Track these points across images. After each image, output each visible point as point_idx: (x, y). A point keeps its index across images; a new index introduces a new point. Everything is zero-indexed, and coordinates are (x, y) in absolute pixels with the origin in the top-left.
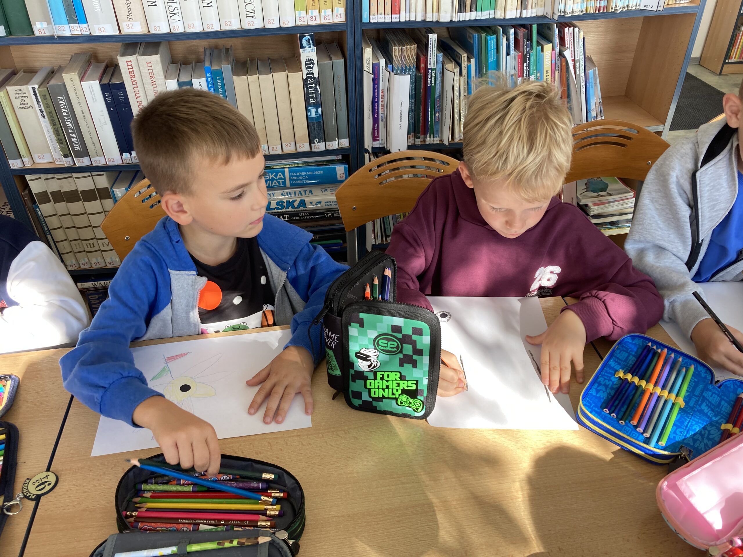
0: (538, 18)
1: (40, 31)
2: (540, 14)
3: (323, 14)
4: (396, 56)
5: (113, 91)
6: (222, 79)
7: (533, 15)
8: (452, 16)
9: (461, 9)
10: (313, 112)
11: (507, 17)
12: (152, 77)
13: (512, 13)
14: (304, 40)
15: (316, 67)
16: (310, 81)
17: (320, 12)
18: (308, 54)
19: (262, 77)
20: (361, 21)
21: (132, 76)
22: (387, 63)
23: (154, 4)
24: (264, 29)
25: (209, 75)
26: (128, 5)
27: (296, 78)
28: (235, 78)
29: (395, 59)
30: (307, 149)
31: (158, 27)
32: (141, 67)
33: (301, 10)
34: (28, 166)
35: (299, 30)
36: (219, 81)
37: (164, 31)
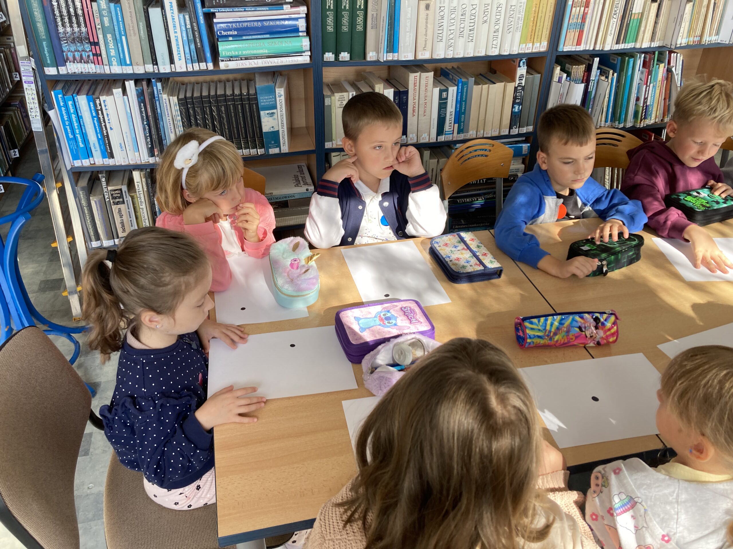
0: (659, 47)
1: (370, 57)
2: (661, 45)
3: (535, 46)
4: (574, 72)
5: (401, 96)
6: (467, 87)
7: (657, 46)
8: (611, 47)
9: (618, 42)
10: (517, 109)
11: (643, 47)
12: (426, 86)
13: (645, 45)
14: (521, 62)
15: (524, 79)
16: (519, 88)
17: (533, 45)
18: (522, 71)
19: (492, 86)
20: (557, 50)
21: (415, 86)
22: (567, 76)
23: (441, 40)
24: (500, 56)
25: (460, 84)
26: (426, 41)
27: (511, 87)
28: (475, 87)
29: (573, 74)
30: (507, 133)
31: (440, 54)
32: (422, 80)
33: (523, 44)
34: (334, 146)
35: (520, 56)
36: (465, 88)
37: (442, 57)
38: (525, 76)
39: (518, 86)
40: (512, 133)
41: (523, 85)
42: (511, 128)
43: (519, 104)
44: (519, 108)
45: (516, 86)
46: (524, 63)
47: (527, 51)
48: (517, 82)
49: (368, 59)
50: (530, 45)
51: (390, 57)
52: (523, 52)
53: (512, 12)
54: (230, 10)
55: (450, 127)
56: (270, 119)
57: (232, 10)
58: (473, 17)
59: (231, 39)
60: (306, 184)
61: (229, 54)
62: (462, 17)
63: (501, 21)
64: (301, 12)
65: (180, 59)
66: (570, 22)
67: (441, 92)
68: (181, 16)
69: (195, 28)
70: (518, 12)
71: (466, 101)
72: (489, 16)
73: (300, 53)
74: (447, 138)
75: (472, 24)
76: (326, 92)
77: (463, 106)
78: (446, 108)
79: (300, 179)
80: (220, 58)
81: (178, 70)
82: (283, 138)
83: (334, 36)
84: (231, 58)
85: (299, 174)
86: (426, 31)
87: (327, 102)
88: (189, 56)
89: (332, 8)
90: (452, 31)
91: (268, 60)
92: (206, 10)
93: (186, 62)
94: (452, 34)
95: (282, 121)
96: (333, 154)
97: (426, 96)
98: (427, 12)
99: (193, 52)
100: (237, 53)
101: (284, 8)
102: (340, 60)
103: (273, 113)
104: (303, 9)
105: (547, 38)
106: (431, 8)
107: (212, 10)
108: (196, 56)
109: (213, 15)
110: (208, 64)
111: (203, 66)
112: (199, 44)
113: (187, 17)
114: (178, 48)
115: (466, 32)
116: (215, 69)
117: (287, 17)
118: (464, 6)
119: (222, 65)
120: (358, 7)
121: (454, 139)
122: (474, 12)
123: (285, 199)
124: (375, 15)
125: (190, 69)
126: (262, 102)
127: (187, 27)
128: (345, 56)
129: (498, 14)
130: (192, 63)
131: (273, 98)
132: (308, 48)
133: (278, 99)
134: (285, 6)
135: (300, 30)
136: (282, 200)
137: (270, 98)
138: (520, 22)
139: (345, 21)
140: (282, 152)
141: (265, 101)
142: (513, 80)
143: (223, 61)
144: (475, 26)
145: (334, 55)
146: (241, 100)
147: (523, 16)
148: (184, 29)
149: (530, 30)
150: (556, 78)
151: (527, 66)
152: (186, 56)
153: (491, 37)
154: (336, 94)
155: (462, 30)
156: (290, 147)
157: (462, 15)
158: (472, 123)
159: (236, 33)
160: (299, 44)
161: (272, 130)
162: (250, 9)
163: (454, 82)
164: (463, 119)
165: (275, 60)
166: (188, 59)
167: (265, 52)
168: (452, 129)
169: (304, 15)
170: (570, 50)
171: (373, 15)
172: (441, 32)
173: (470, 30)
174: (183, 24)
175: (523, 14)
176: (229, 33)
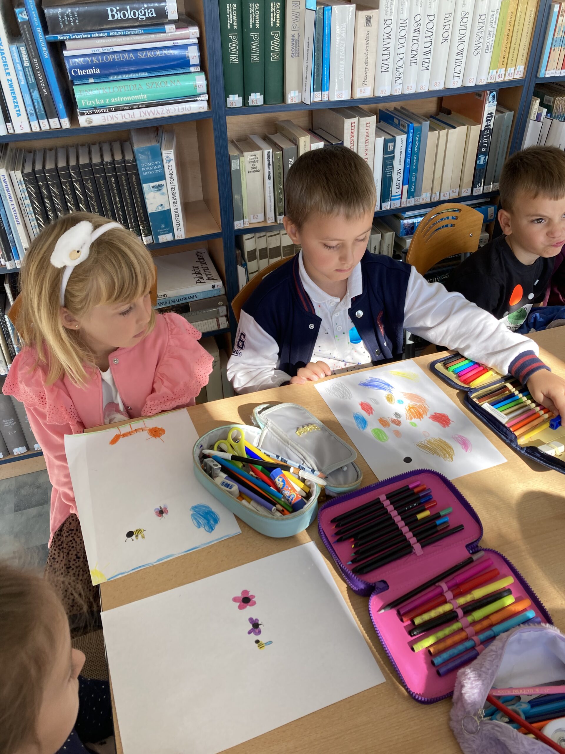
1: (292, 99)
3: (508, 72)
4: (556, 106)
6: (420, 135)
10: (482, 160)
12: (367, 136)
14: (491, 96)
15: (493, 119)
17: (505, 71)
18: (491, 108)
19: (451, 131)
20: (536, 77)
21: (352, 136)
22: (547, 112)
23: (387, 70)
24: (464, 88)
25: (411, 131)
26: (366, 72)
27: (475, 130)
28: (430, 133)
29: (555, 108)
30: (468, 193)
31: (384, 91)
32: (360, 128)
33: (493, 69)
34: (247, 226)
35: (490, 87)
36: (418, 136)
37: (388, 94)
38: (494, 115)
39: (486, 129)
40: (475, 194)
41: (491, 128)
42: (474, 186)
43: (485, 154)
44: (485, 159)
45: (483, 129)
46: (493, 96)
47: (498, 80)
48: (485, 123)
49: (289, 101)
50: (503, 71)
51: (318, 97)
52: (493, 81)
53: (481, 25)
54: (86, 36)
55: (397, 190)
56: (158, 194)
57: (89, 36)
58: (430, 34)
59: (91, 80)
60: (210, 278)
61: (90, 104)
62: (416, 34)
63: (467, 38)
64: (191, 36)
65: (19, 115)
66: (555, 37)
67: (386, 143)
68: (14, 48)
69: (37, 65)
70: (489, 24)
71: (418, 154)
72: (450, 31)
73: (191, 98)
74: (394, 205)
75: (428, 45)
76: (232, 152)
77: (415, 161)
78: (392, 164)
79: (202, 271)
80: (78, 111)
81: (18, 131)
82: (177, 219)
83: (239, 70)
84: (94, 110)
85: (199, 264)
86: (367, 58)
87: (234, 165)
88: (33, 109)
89: (235, 27)
90: (401, 56)
91: (149, 109)
92: (50, 37)
93: (28, 118)
94: (401, 59)
95: (174, 196)
96: (246, 237)
97: (366, 150)
98: (369, 28)
99: (38, 103)
100: (102, 102)
101: (167, 30)
102: (250, 104)
103: (160, 186)
104: (193, 31)
105: (524, 61)
106: (374, 22)
107: (60, 37)
108: (42, 108)
109: (62, 45)
110: (62, 120)
111: (54, 123)
112: (45, 91)
113: (23, 49)
114: (15, 98)
115: (420, 56)
116: (73, 127)
117: (171, 43)
118: (418, 18)
119: (83, 121)
120: (272, 24)
121: (403, 206)
122: (430, 25)
123: (184, 301)
124: (296, 37)
125: (36, 129)
126: (144, 171)
127: (25, 65)
128: (256, 99)
129: (463, 27)
130: (38, 119)
131: (158, 164)
132: (204, 89)
133: (166, 165)
134: (168, 27)
135: (191, 64)
136: (181, 302)
137: (155, 165)
138: (491, 39)
139: (255, 46)
140: (176, 238)
141: (148, 169)
142: (478, 120)
143: (82, 114)
144: (432, 47)
145: (241, 98)
146: (114, 169)
147: (495, 30)
148: (20, 68)
149: (504, 49)
150: (533, 116)
151: (497, 101)
152: (28, 109)
153: (453, 61)
154: (245, 154)
155: (415, 53)
156: (187, 231)
157: (415, 31)
158: (426, 183)
159: (98, 71)
160: (192, 83)
161: (161, 209)
162: (116, 34)
163: (402, 128)
164: (414, 178)
165: (159, 109)
166: (31, 114)
167: (143, 97)
168: (400, 193)
169: (196, 41)
170: (553, 75)
171: (293, 36)
172: (386, 57)
173: (426, 53)
174: (18, 60)
175: (496, 26)
176: (89, 71)
